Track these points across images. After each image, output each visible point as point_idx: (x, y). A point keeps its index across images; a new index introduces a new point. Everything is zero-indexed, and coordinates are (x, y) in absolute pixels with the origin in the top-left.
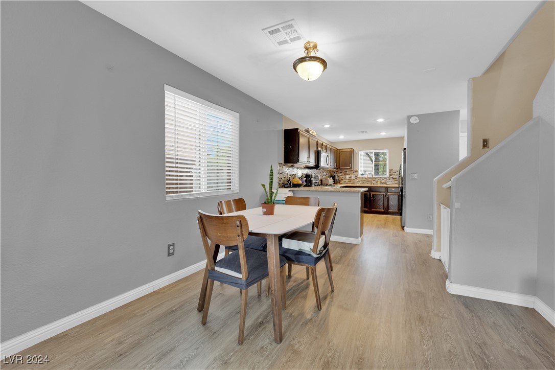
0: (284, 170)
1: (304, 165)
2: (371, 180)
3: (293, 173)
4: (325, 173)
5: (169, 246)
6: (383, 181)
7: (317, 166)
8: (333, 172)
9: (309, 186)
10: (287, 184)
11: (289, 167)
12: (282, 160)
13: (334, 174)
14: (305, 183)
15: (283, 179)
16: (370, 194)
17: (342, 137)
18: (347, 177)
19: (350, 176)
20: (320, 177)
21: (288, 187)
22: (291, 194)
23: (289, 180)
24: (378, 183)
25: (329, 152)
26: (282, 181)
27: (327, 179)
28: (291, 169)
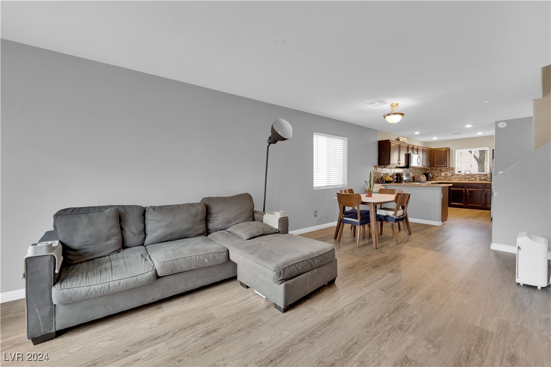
0: (378, 171)
1: (395, 166)
2: (469, 176)
3: (386, 172)
4: (418, 171)
5: (315, 212)
6: (483, 178)
7: (407, 166)
8: (427, 170)
9: (400, 182)
10: (381, 180)
11: (382, 168)
12: (376, 163)
13: (427, 172)
14: (395, 180)
15: (377, 177)
16: (466, 191)
17: (435, 138)
18: (443, 174)
19: (445, 173)
20: (411, 175)
21: (381, 183)
22: (383, 187)
23: (382, 178)
24: (477, 180)
25: (421, 153)
26: (376, 179)
27: (419, 176)
28: (384, 169)
